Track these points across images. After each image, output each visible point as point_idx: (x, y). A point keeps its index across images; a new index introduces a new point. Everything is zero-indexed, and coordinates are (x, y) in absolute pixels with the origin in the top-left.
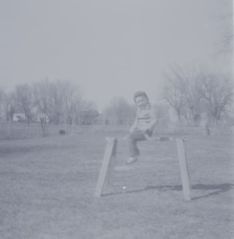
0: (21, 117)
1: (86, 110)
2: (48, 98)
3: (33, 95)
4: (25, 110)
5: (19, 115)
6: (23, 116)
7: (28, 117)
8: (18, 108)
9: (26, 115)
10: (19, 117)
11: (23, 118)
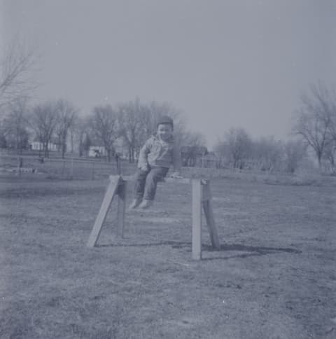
0: (100, 151)
1: (190, 146)
2: (138, 126)
3: (117, 121)
4: (105, 142)
5: (97, 148)
6: (102, 149)
7: (109, 151)
8: (96, 138)
9: (106, 148)
10: (97, 151)
11: (102, 153)
